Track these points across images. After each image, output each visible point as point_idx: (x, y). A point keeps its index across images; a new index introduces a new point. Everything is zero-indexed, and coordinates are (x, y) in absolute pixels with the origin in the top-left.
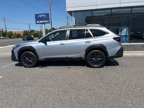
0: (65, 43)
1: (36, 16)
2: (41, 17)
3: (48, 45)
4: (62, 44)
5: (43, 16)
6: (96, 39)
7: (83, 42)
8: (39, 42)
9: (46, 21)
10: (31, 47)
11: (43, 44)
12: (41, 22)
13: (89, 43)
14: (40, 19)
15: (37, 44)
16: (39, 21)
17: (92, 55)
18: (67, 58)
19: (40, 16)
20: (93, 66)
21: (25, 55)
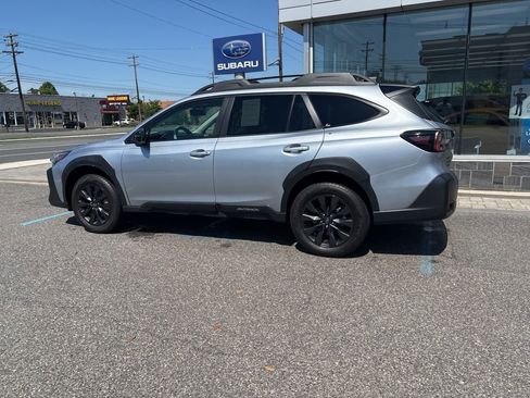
0: (211, 148)
1: (218, 44)
2: (234, 50)
3: (151, 153)
4: (201, 154)
5: (240, 46)
6: (328, 137)
7: (277, 146)
8: (128, 141)
9: (250, 64)
10: (100, 157)
11: (138, 151)
12: (232, 66)
13: (300, 151)
14: (231, 56)
15: (120, 151)
16: (226, 62)
17: (310, 203)
18: (218, 207)
19: (231, 45)
20: (315, 246)
21: (83, 187)
